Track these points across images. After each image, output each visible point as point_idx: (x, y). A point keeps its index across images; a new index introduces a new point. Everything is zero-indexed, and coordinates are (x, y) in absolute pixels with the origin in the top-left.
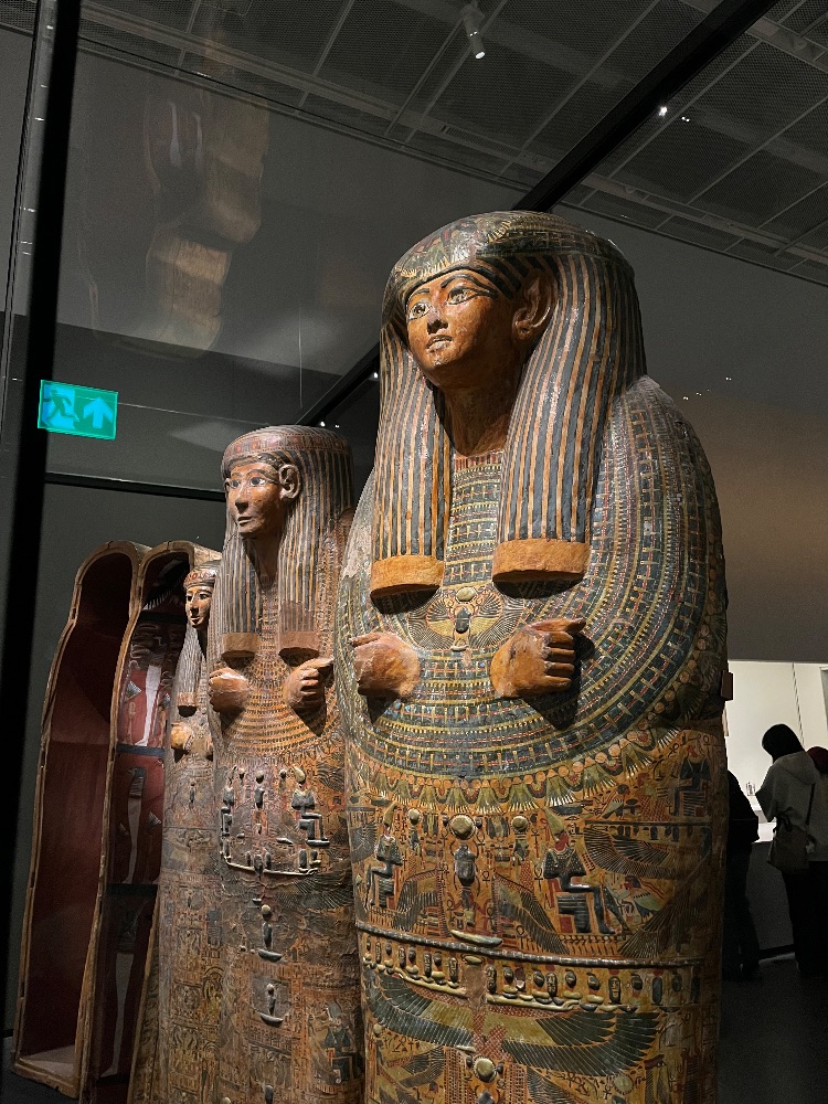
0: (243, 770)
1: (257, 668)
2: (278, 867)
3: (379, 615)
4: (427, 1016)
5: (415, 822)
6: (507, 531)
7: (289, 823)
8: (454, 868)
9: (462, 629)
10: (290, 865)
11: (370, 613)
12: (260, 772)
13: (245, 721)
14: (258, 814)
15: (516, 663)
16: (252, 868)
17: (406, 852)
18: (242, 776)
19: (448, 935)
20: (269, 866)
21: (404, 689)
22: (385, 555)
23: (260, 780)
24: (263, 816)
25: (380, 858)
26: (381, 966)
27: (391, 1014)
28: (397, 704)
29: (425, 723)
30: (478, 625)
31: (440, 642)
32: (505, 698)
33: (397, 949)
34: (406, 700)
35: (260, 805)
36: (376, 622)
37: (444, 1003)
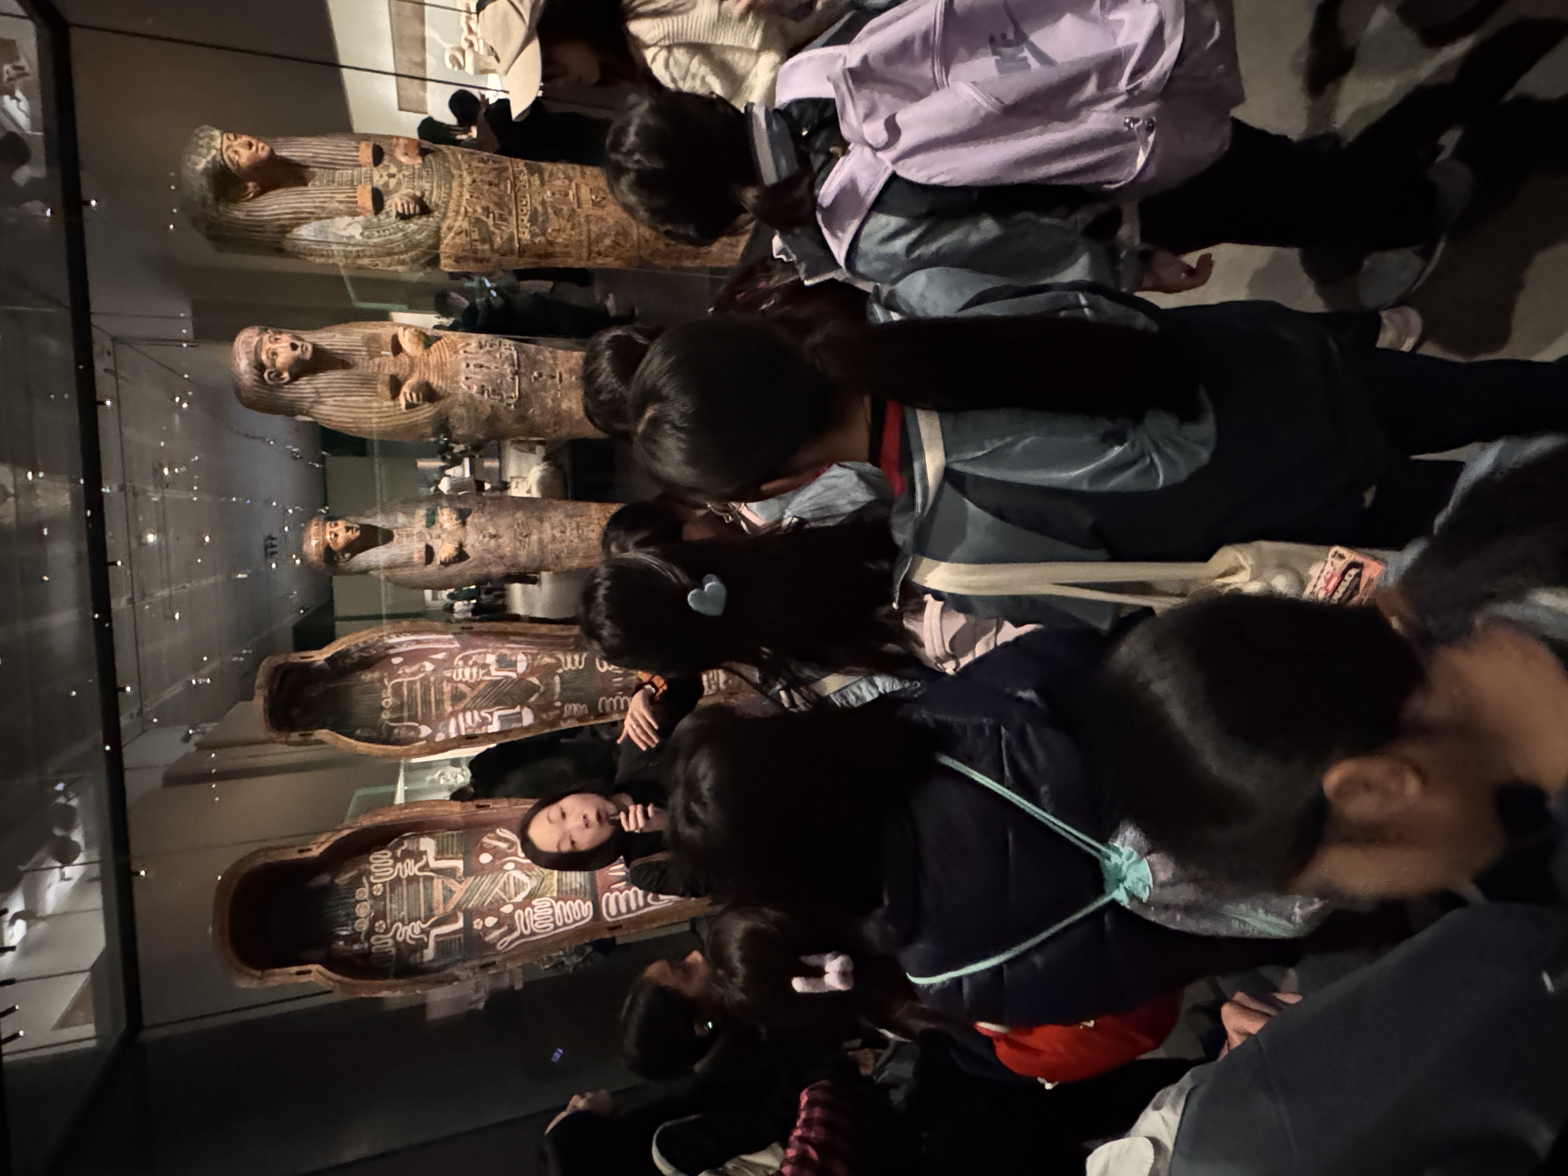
0: (463, 378)
1: (401, 374)
2: (513, 360)
3: (384, 211)
4: (540, 208)
5: (471, 196)
6: (355, 154)
7: (489, 352)
8: (487, 187)
9: (394, 176)
10: (512, 355)
11: (382, 216)
12: (464, 365)
13: (436, 382)
14: (488, 368)
15: (409, 153)
16: (517, 377)
17: (484, 203)
18: (467, 378)
19: (510, 195)
20: (513, 365)
21: (418, 194)
22: (355, 197)
23: (468, 366)
24: (487, 365)
25: (488, 217)
26: (528, 225)
27: (543, 222)
28: (425, 199)
29: (432, 187)
30: (393, 170)
31: (399, 183)
32: (423, 160)
33: (521, 217)
34: (423, 195)
35: (481, 366)
36: (387, 213)
37: (533, 201)
